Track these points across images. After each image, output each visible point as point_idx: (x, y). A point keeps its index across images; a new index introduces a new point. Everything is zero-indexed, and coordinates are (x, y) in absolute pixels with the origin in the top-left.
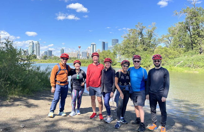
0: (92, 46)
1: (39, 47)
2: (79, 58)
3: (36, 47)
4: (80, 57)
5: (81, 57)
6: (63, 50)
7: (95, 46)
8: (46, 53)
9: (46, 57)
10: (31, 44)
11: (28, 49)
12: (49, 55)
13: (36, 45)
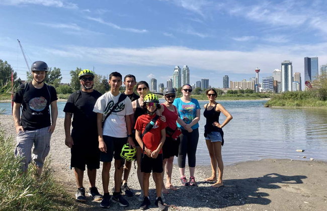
0: (283, 66)
1: (188, 75)
2: (257, 91)
3: (185, 75)
4: (258, 89)
5: (260, 89)
6: (228, 78)
7: (290, 66)
8: (199, 84)
9: (200, 90)
10: (177, 71)
11: (173, 79)
12: (204, 87)
13: (184, 72)
